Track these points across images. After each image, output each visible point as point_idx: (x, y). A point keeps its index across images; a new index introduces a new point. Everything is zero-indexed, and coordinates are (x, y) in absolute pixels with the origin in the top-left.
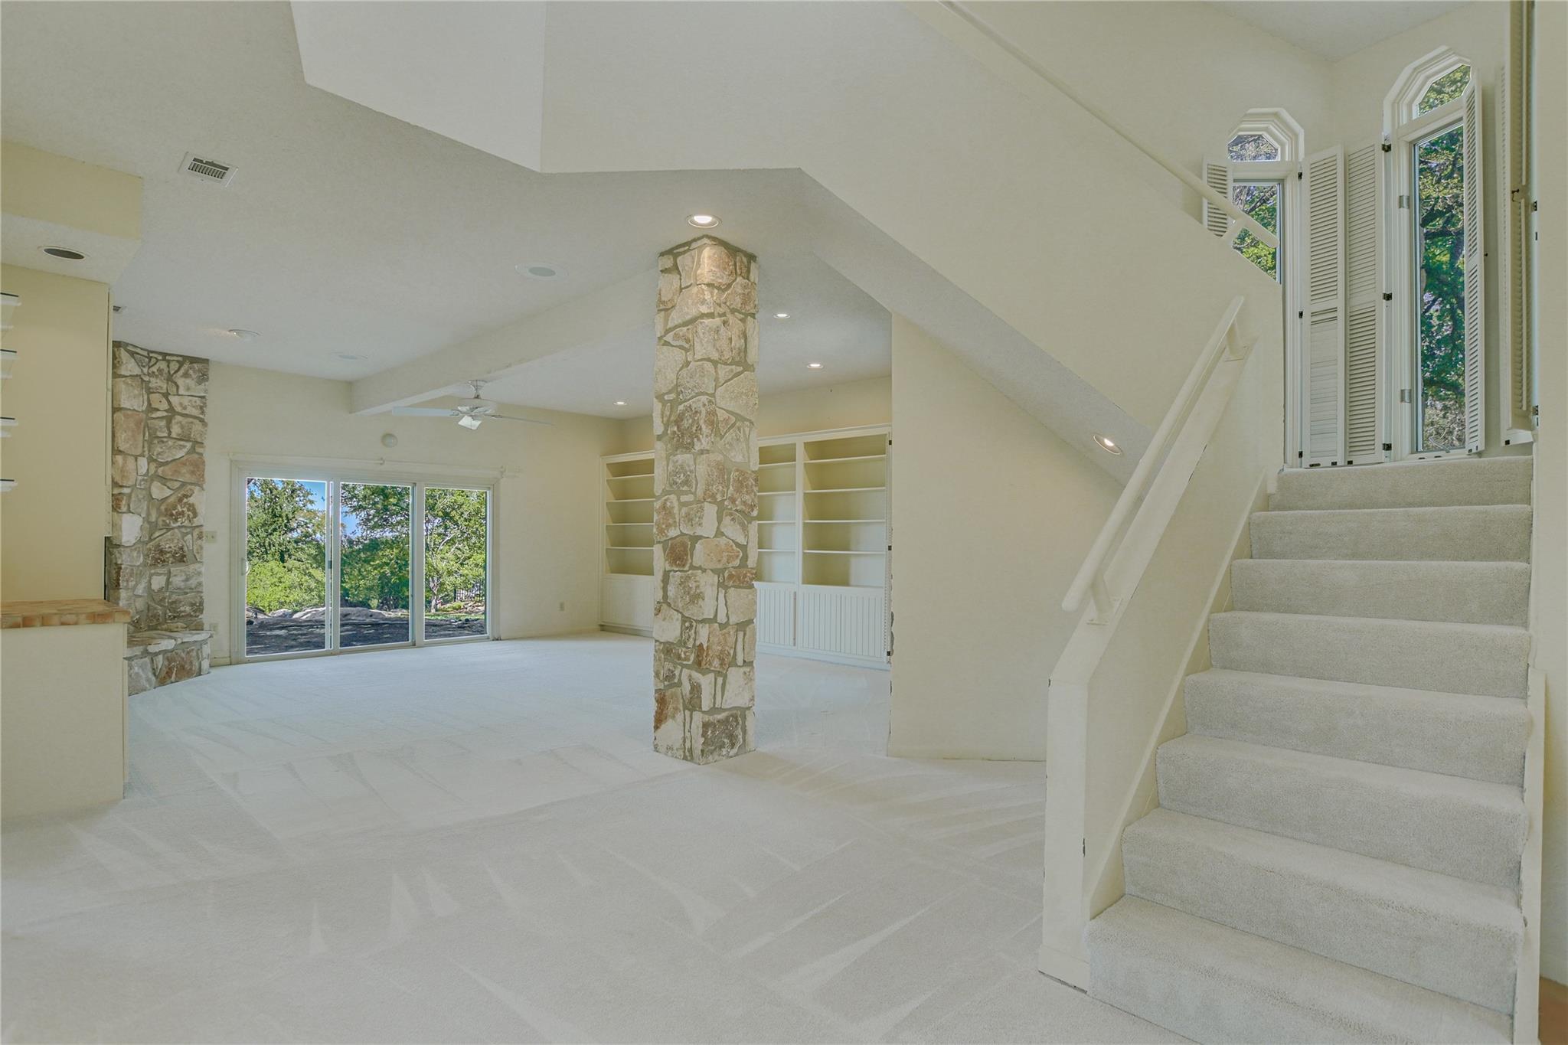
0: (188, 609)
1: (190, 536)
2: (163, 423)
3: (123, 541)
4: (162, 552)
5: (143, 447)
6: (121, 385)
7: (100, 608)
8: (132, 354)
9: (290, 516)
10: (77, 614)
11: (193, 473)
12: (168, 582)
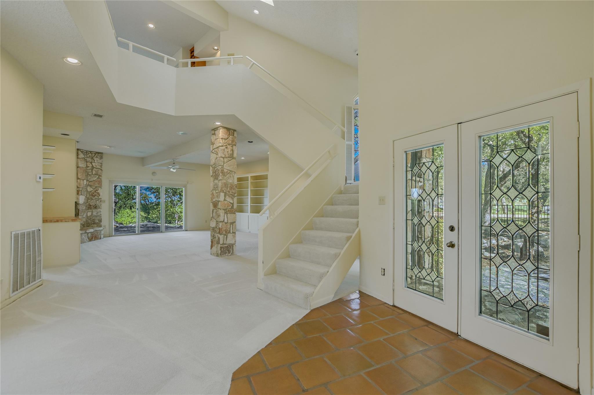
0: (97, 221)
1: (98, 201)
2: (91, 170)
3: (80, 202)
4: (90, 206)
5: (85, 177)
6: (79, 160)
7: (74, 218)
8: (82, 152)
9: (133, 195)
10: (69, 219)
11: (99, 184)
12: (92, 214)
